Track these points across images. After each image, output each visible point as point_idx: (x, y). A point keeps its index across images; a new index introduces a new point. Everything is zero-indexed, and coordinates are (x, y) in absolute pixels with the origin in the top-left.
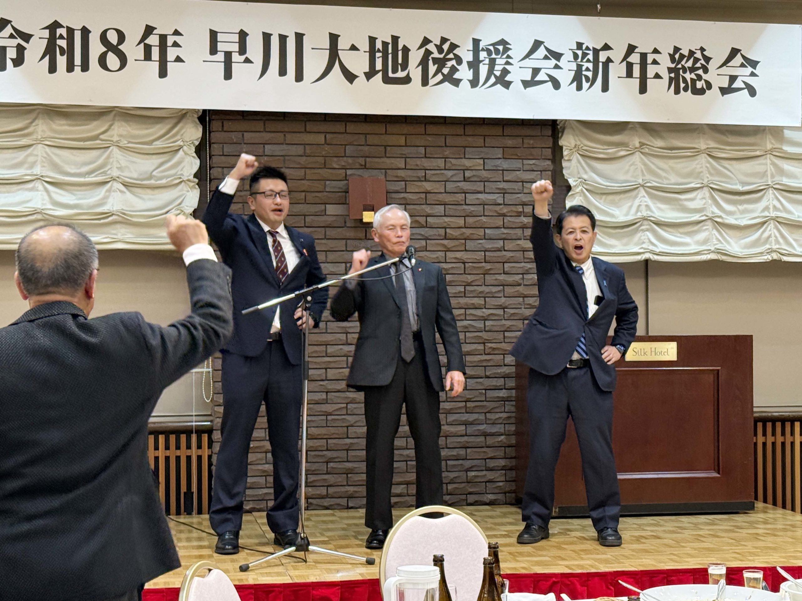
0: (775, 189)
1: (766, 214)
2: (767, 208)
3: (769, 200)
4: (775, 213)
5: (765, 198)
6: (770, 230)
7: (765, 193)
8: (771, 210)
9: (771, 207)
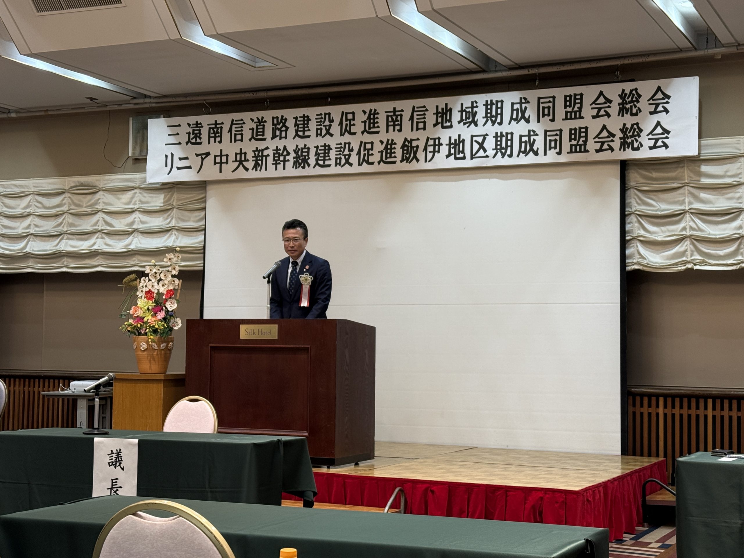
0: (691, 213)
1: (684, 233)
2: (684, 229)
3: (686, 222)
4: (692, 232)
5: (684, 220)
6: (686, 246)
7: (683, 217)
8: (688, 230)
9: (688, 227)
